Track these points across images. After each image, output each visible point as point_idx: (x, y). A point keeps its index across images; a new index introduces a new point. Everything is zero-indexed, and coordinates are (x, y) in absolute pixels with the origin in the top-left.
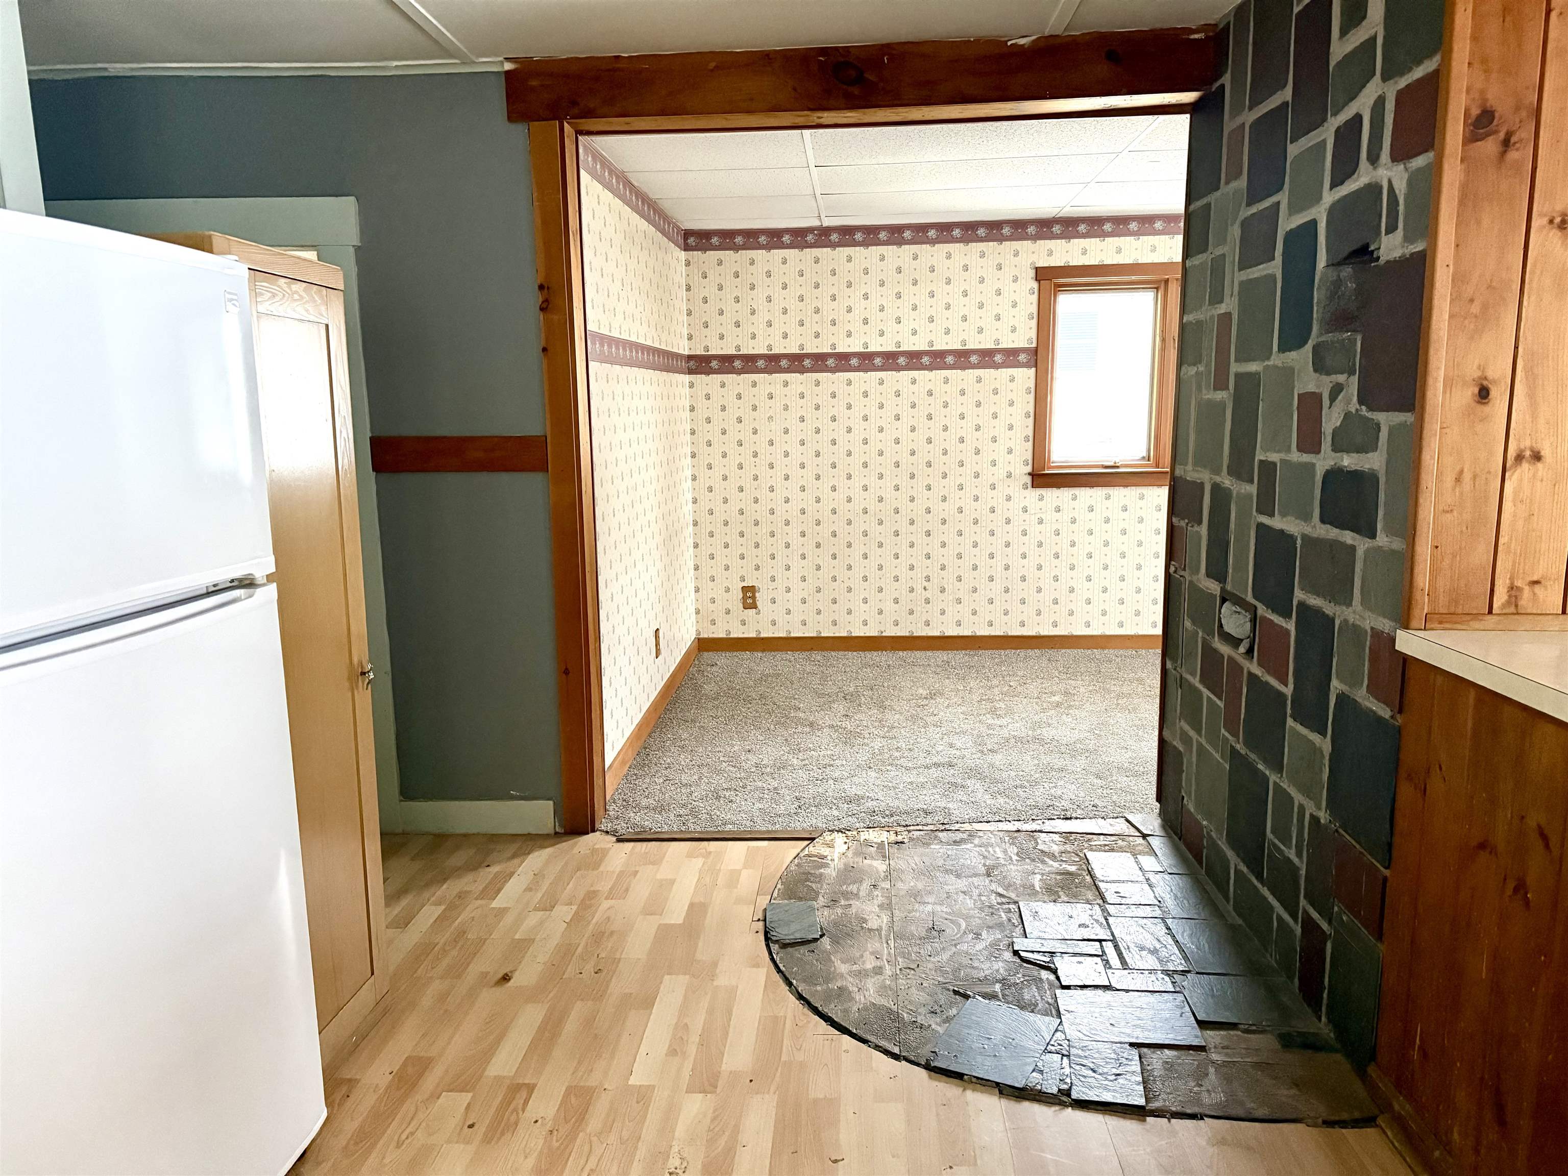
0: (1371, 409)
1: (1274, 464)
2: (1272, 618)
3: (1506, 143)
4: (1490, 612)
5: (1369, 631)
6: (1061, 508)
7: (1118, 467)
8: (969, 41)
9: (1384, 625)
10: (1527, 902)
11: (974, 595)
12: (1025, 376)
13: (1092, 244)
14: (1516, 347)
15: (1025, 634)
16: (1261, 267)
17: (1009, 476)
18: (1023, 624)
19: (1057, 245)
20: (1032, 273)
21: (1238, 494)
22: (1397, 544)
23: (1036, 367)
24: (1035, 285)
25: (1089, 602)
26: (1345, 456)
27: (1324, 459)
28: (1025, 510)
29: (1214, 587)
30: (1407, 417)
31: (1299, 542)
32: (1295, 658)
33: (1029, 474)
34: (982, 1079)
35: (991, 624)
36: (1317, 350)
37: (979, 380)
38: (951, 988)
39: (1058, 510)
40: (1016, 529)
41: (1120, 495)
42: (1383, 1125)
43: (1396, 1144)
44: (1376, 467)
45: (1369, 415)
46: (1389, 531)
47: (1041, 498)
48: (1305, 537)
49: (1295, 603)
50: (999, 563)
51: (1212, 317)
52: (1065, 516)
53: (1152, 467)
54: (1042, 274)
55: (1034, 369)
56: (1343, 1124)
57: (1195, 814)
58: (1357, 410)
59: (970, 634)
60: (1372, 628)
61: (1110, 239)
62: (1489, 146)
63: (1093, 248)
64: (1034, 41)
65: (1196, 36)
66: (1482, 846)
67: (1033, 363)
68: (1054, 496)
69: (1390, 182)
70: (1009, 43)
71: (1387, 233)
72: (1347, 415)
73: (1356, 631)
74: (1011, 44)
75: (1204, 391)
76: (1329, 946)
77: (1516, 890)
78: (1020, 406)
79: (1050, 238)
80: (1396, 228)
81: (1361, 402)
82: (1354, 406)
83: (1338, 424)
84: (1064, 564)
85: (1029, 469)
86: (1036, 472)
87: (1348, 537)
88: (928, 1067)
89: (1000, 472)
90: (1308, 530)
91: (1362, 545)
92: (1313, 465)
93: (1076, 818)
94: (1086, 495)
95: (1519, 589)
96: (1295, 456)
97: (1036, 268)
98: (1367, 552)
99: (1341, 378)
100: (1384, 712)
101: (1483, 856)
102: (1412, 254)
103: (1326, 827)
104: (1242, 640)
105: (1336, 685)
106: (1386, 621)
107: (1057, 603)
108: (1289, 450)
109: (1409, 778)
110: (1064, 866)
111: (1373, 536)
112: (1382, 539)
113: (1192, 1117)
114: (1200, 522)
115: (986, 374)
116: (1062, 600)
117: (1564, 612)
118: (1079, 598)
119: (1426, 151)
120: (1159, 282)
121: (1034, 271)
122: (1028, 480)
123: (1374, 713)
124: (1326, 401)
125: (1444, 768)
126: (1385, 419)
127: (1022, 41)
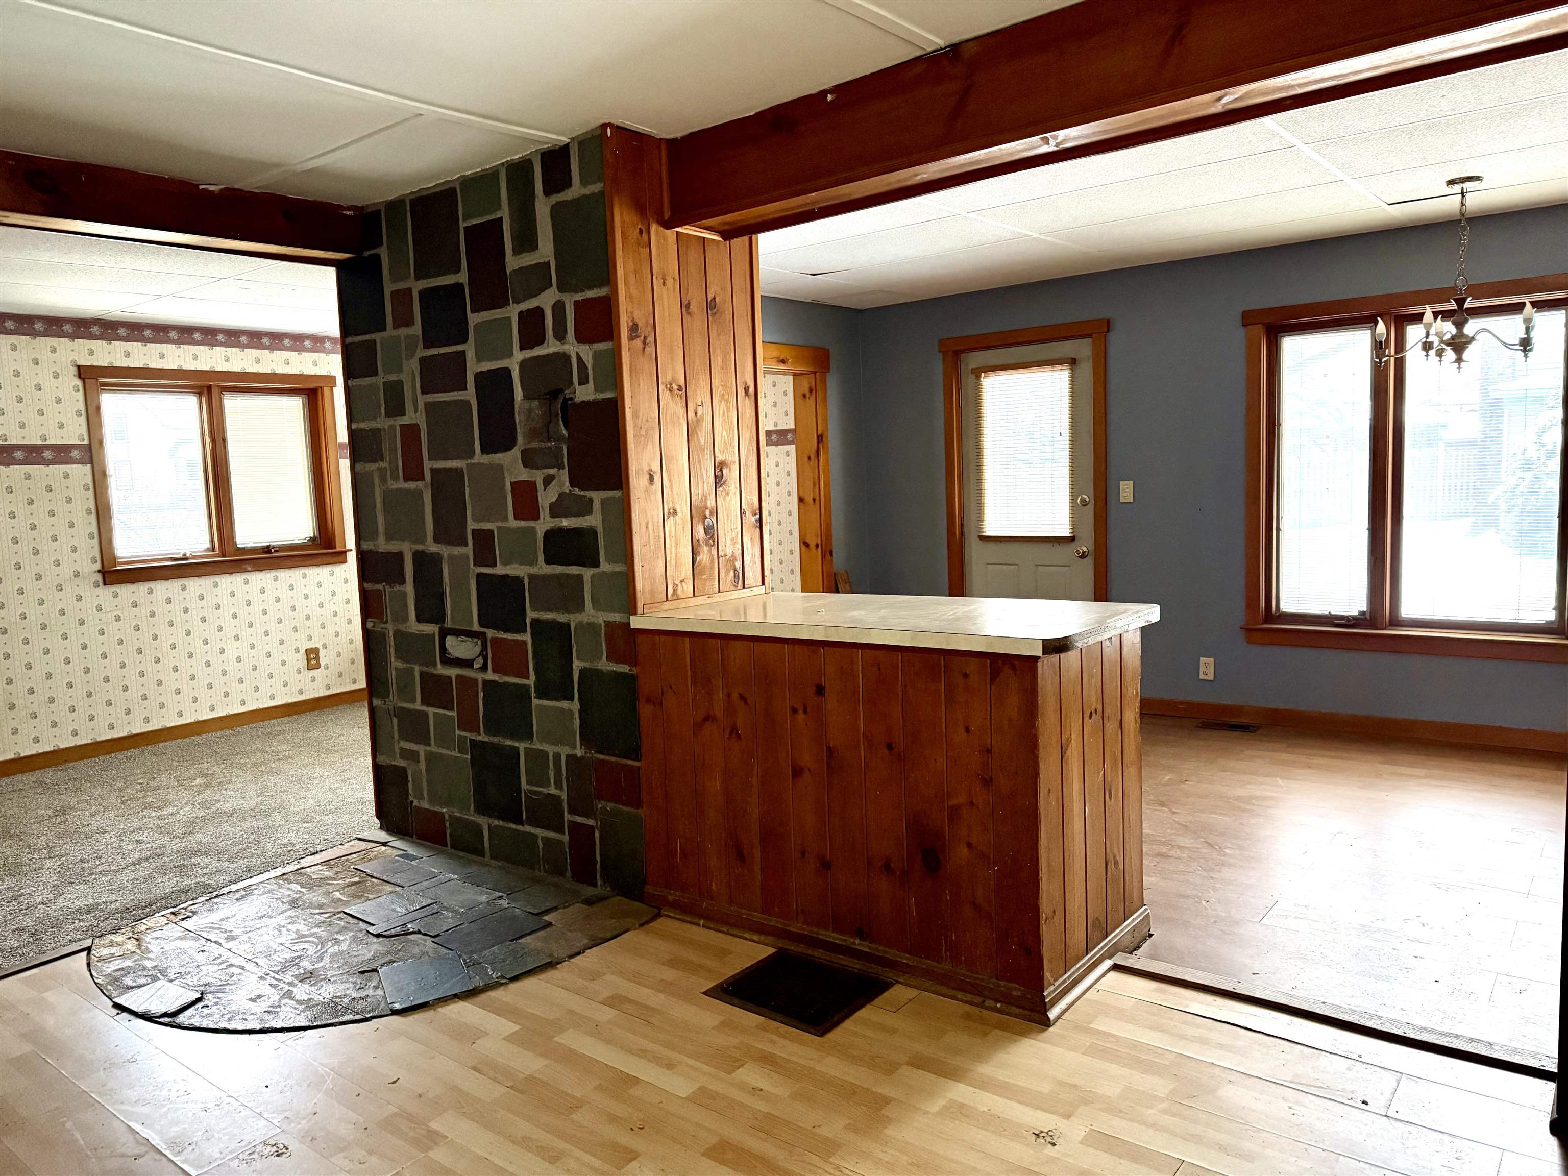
0: (581, 489)
1: (492, 532)
2: (505, 636)
3: (644, 343)
4: (667, 600)
5: (603, 624)
6: (138, 603)
7: (187, 559)
8: (164, 178)
9: (617, 617)
10: (739, 736)
11: (52, 705)
12: (81, 473)
13: (135, 347)
14: (661, 454)
15: (116, 736)
16: (452, 393)
17: (77, 574)
18: (111, 727)
19: (98, 345)
20: (74, 371)
21: (448, 555)
22: (619, 568)
23: (92, 463)
24: (79, 383)
25: (178, 692)
26: (564, 520)
27: (544, 523)
28: (99, 609)
29: (431, 629)
30: (617, 493)
31: (526, 581)
32: (534, 657)
33: (99, 571)
34: (443, 998)
35: (75, 733)
36: (524, 453)
37: (28, 477)
38: (357, 972)
39: (135, 605)
40: (92, 630)
41: (196, 585)
42: (666, 913)
43: (678, 917)
44: (593, 523)
45: (582, 493)
46: (609, 560)
47: (116, 595)
48: (532, 577)
49: (528, 622)
50: (77, 667)
51: (392, 427)
52: (144, 611)
53: (219, 557)
54: (83, 372)
55: (89, 466)
56: (647, 922)
57: (432, 808)
58: (570, 491)
59: (52, 749)
60: (605, 621)
61: (152, 345)
62: (638, 343)
63: (136, 351)
64: (222, 190)
65: (348, 213)
66: (707, 718)
67: (87, 458)
68: (126, 591)
69: (578, 354)
70: (201, 187)
71: (580, 384)
72: (561, 495)
73: (592, 627)
74: (203, 189)
75: (390, 482)
76: (597, 834)
77: (731, 733)
78: (79, 502)
79: (89, 339)
80: (587, 382)
81: (572, 484)
82: (567, 488)
83: (554, 500)
84: (148, 658)
85: (98, 566)
86: (106, 569)
87: (574, 570)
88: (395, 1012)
89: (66, 571)
90: (534, 570)
91: (588, 573)
92: (534, 528)
93: (321, 851)
94: (162, 588)
95: (677, 585)
96: (513, 523)
97: (79, 367)
98: (593, 577)
99: (552, 471)
100: (624, 668)
101: (708, 724)
102: (603, 399)
103: (583, 758)
104: (473, 660)
105: (577, 665)
106: (616, 614)
107: (146, 699)
108: (505, 519)
109: (648, 700)
110: (347, 881)
111: (596, 564)
112: (605, 567)
113: (578, 954)
114: (403, 582)
115: (35, 470)
116: (151, 695)
117: (694, 596)
118: (168, 689)
119: (606, 341)
120: (202, 387)
121: (76, 368)
122: (99, 577)
123: (615, 672)
124: (540, 487)
125: (673, 687)
126: (597, 496)
127: (212, 188)
